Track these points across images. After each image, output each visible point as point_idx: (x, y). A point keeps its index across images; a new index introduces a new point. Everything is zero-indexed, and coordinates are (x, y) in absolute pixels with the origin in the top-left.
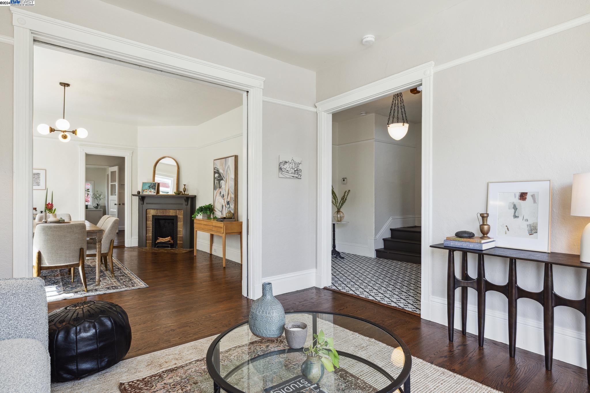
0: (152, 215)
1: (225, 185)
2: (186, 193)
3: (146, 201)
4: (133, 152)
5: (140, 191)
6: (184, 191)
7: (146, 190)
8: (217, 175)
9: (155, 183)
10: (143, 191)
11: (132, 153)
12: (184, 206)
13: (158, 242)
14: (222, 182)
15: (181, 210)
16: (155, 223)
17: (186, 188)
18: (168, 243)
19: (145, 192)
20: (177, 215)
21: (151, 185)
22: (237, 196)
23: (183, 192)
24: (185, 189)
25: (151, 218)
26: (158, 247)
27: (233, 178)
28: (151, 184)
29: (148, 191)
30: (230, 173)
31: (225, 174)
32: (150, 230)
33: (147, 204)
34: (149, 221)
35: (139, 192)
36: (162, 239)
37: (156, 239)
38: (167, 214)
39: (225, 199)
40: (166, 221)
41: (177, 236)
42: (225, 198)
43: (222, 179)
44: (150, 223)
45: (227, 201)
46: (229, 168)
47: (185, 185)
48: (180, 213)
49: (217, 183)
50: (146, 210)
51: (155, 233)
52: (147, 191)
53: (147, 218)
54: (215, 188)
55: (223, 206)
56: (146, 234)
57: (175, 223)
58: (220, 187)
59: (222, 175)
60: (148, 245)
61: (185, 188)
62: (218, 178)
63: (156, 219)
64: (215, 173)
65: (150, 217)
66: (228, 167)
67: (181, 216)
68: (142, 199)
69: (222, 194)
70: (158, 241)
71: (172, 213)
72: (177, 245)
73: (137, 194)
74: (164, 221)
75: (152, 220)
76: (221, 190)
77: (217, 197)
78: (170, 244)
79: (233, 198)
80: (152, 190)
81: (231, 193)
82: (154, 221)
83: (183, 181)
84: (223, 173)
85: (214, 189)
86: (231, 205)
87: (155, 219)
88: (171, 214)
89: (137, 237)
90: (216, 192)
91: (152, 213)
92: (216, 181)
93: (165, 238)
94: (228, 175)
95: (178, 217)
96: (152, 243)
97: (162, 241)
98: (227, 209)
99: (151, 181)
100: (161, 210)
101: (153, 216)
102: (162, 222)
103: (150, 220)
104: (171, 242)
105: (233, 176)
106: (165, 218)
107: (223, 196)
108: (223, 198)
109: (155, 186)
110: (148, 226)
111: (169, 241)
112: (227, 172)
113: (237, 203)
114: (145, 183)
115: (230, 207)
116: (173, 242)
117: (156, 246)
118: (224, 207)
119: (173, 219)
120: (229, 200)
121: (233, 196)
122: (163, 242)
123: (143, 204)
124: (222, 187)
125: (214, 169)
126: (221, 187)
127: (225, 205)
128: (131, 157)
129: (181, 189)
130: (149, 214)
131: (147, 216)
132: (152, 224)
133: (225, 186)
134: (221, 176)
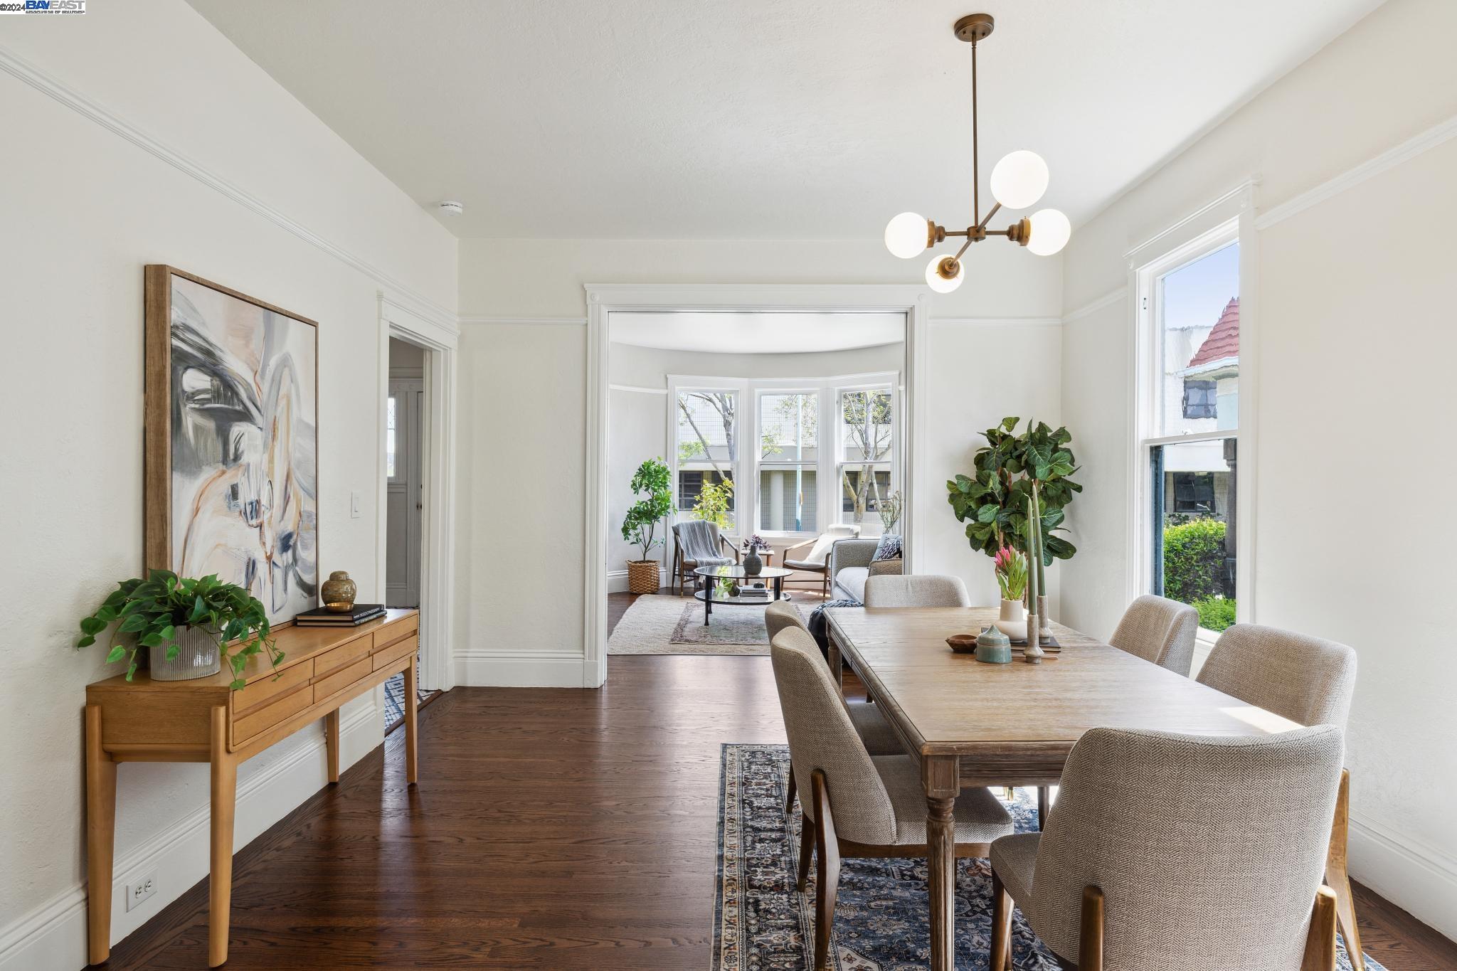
1: (268, 449)
8: (196, 380)
14: (237, 429)
30: (297, 396)
31: (265, 388)
39: (265, 525)
42: (265, 517)
43: (245, 416)
45: (277, 537)
46: (286, 371)
49: (197, 428)
54: (183, 462)
55: (252, 567)
58: (230, 458)
59: (243, 393)
62: (208, 401)
64: (180, 358)
69: (246, 496)
76: (232, 476)
77: (206, 515)
90: (190, 488)
92: (192, 419)
98: (278, 573)
107: (256, 509)
108: (254, 522)
118: (262, 568)
120: (289, 526)
124: (245, 459)
126: (237, 458)
127: (269, 558)
133: (266, 457)
134: (235, 394)
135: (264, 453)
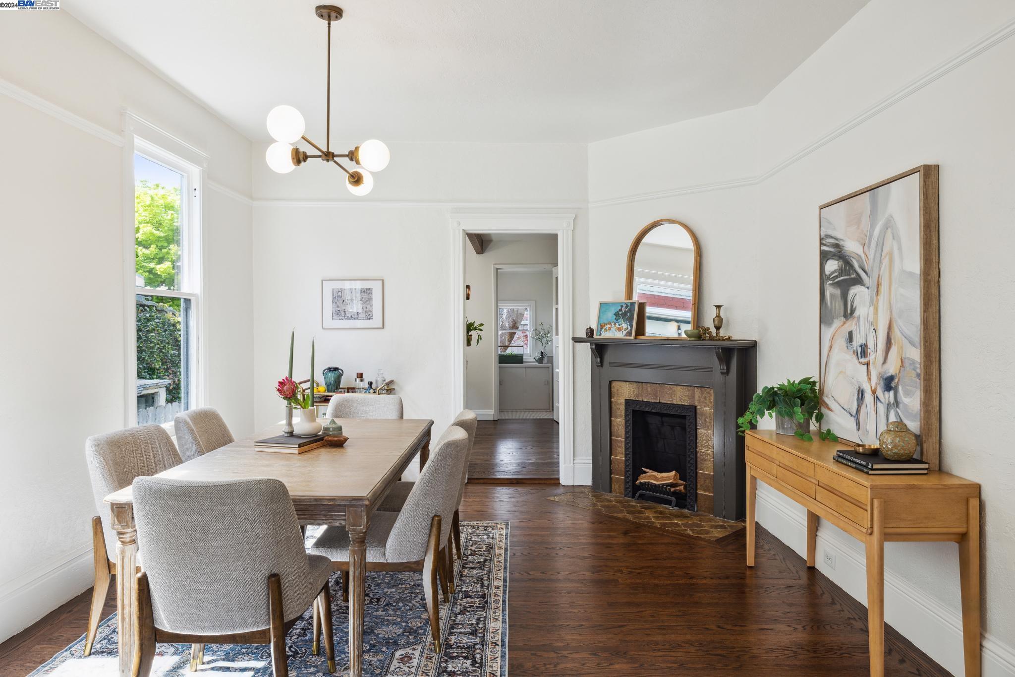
0: (626, 400)
1: (874, 302)
2: (722, 333)
3: (609, 356)
4: (576, 216)
5: (594, 327)
6: (718, 328)
7: (608, 326)
8: (832, 266)
9: (633, 304)
10: (601, 327)
11: (574, 220)
12: (717, 377)
13: (641, 483)
14: (855, 290)
15: (708, 390)
16: (634, 422)
17: (722, 315)
18: (670, 489)
19: (606, 330)
20: (697, 404)
21: (621, 310)
22: (934, 355)
23: (714, 331)
24: (721, 320)
25: (623, 407)
26: (642, 497)
27: (911, 274)
28: (622, 306)
29: (613, 329)
30: (900, 249)
31: (871, 255)
32: (621, 442)
33: (612, 364)
34: (616, 417)
35: (590, 332)
36: (654, 476)
37: (636, 472)
38: (666, 400)
39: (871, 364)
40: (665, 419)
41: (696, 473)
42: (871, 358)
43: (858, 281)
44: (620, 422)
45: (880, 376)
46: (889, 230)
47: (719, 307)
48: (705, 398)
49: (832, 295)
50: (610, 382)
51: (634, 453)
52: (610, 329)
53: (613, 406)
54: (825, 318)
55: (861, 394)
56: (611, 454)
57: (688, 430)
58: (849, 313)
59: (856, 265)
60: (617, 486)
61: (719, 316)
62: (837, 277)
63: (635, 412)
64: (824, 257)
65: (619, 404)
66: (889, 225)
67: (706, 409)
68: (600, 349)
69: (858, 340)
70: (642, 479)
71: (679, 396)
72: (696, 500)
73: (585, 337)
74: (658, 418)
75: (626, 415)
76: (851, 325)
77: (835, 350)
78: (675, 494)
79: (913, 362)
80: (624, 326)
81: (905, 342)
82: (630, 416)
83: (715, 295)
84: (861, 253)
85: (821, 322)
86: (907, 394)
87: (633, 410)
88: (676, 401)
89: (589, 459)
90: (828, 333)
91: (625, 392)
92: (829, 290)
93: (661, 472)
94: (886, 262)
95: (698, 412)
96: (626, 482)
97: (653, 481)
98: (882, 408)
99: (621, 297)
100: (649, 385)
101: (628, 402)
102: (654, 421)
103: (619, 413)
104: (678, 488)
105: (914, 264)
106: (659, 411)
107: (864, 351)
108: (863, 360)
109: (631, 311)
110: (615, 429)
111: (672, 485)
112: (881, 245)
113: (935, 389)
114: (606, 304)
115: (897, 403)
116: (685, 488)
117: (637, 495)
118: (868, 398)
119: (684, 417)
120: (892, 368)
121: (915, 354)
122: (655, 485)
123: (602, 365)
124: (856, 314)
125: (821, 244)
126: (853, 312)
127: (874, 392)
128: (571, 232)
129: (709, 322)
130: (618, 394)
131: (613, 400)
132: (626, 427)
133: (872, 308)
134: (852, 266)
135: (870, 306)
